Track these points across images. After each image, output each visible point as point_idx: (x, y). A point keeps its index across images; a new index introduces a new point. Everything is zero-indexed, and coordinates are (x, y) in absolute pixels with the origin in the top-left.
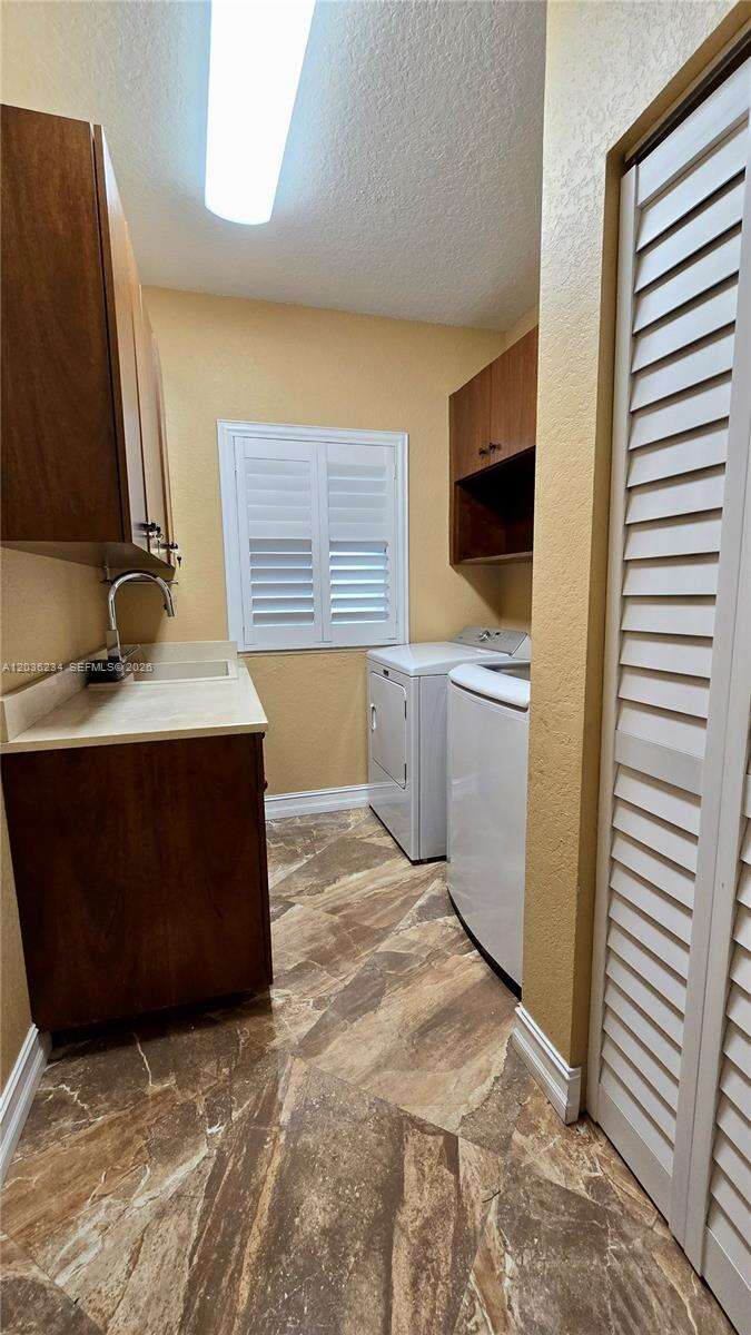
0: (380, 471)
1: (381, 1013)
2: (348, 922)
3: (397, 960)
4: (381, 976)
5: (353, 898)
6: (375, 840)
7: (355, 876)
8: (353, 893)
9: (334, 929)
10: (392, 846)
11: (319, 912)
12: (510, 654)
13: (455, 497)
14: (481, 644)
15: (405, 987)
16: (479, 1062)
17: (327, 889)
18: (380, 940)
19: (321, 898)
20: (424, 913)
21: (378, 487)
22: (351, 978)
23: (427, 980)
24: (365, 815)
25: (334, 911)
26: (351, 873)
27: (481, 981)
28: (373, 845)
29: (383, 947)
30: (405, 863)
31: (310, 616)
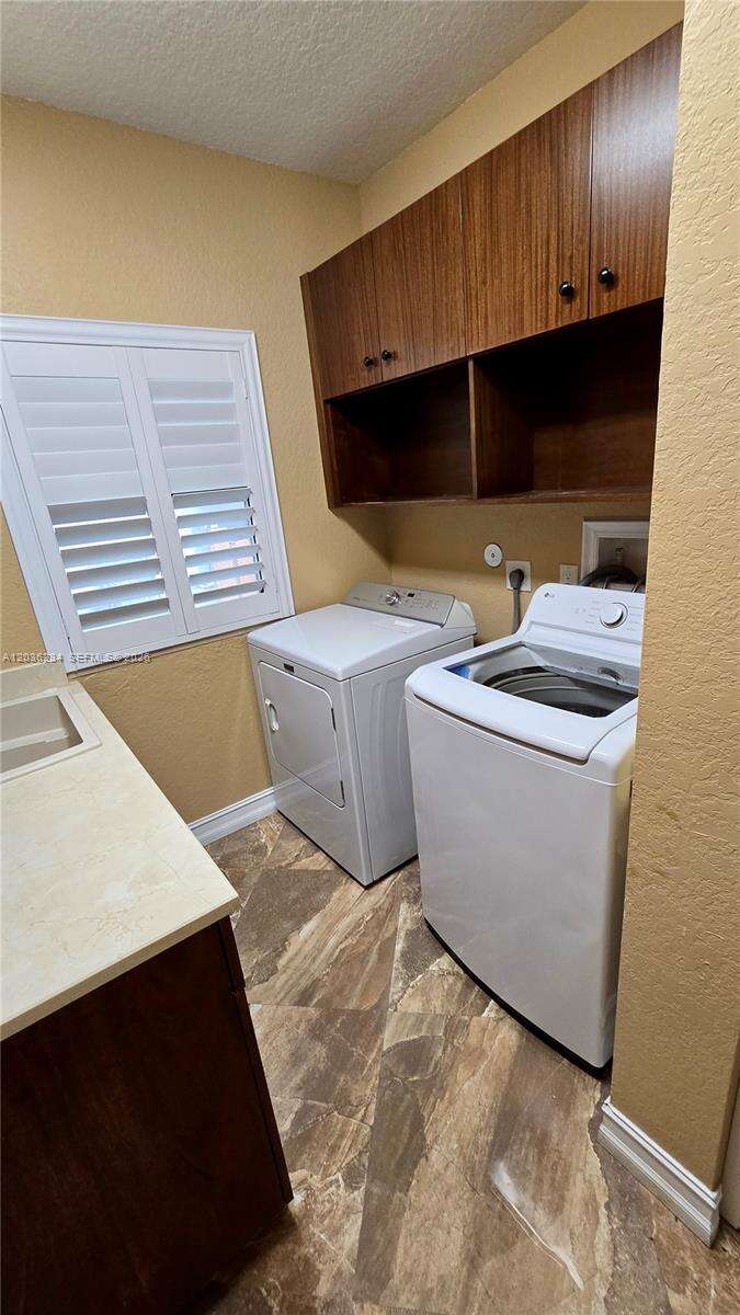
0: (225, 389)
1: (434, 1155)
2: (330, 1013)
3: (413, 1054)
4: (406, 1090)
5: (318, 968)
6: (305, 863)
7: (308, 928)
8: (314, 959)
9: (316, 1032)
10: (330, 867)
11: (287, 1008)
12: (442, 626)
13: (327, 423)
14: (391, 609)
15: (442, 1099)
16: (577, 1191)
17: (281, 962)
18: (379, 1028)
19: (279, 981)
20: (413, 963)
21: (228, 412)
22: (373, 1107)
23: (462, 1072)
24: (277, 826)
25: (304, 999)
26: (298, 927)
27: (519, 1047)
28: (306, 871)
29: (388, 1039)
30: (356, 890)
31: (164, 604)
